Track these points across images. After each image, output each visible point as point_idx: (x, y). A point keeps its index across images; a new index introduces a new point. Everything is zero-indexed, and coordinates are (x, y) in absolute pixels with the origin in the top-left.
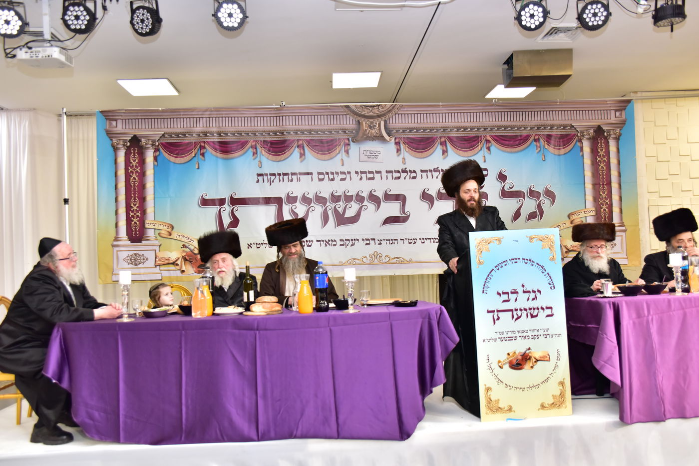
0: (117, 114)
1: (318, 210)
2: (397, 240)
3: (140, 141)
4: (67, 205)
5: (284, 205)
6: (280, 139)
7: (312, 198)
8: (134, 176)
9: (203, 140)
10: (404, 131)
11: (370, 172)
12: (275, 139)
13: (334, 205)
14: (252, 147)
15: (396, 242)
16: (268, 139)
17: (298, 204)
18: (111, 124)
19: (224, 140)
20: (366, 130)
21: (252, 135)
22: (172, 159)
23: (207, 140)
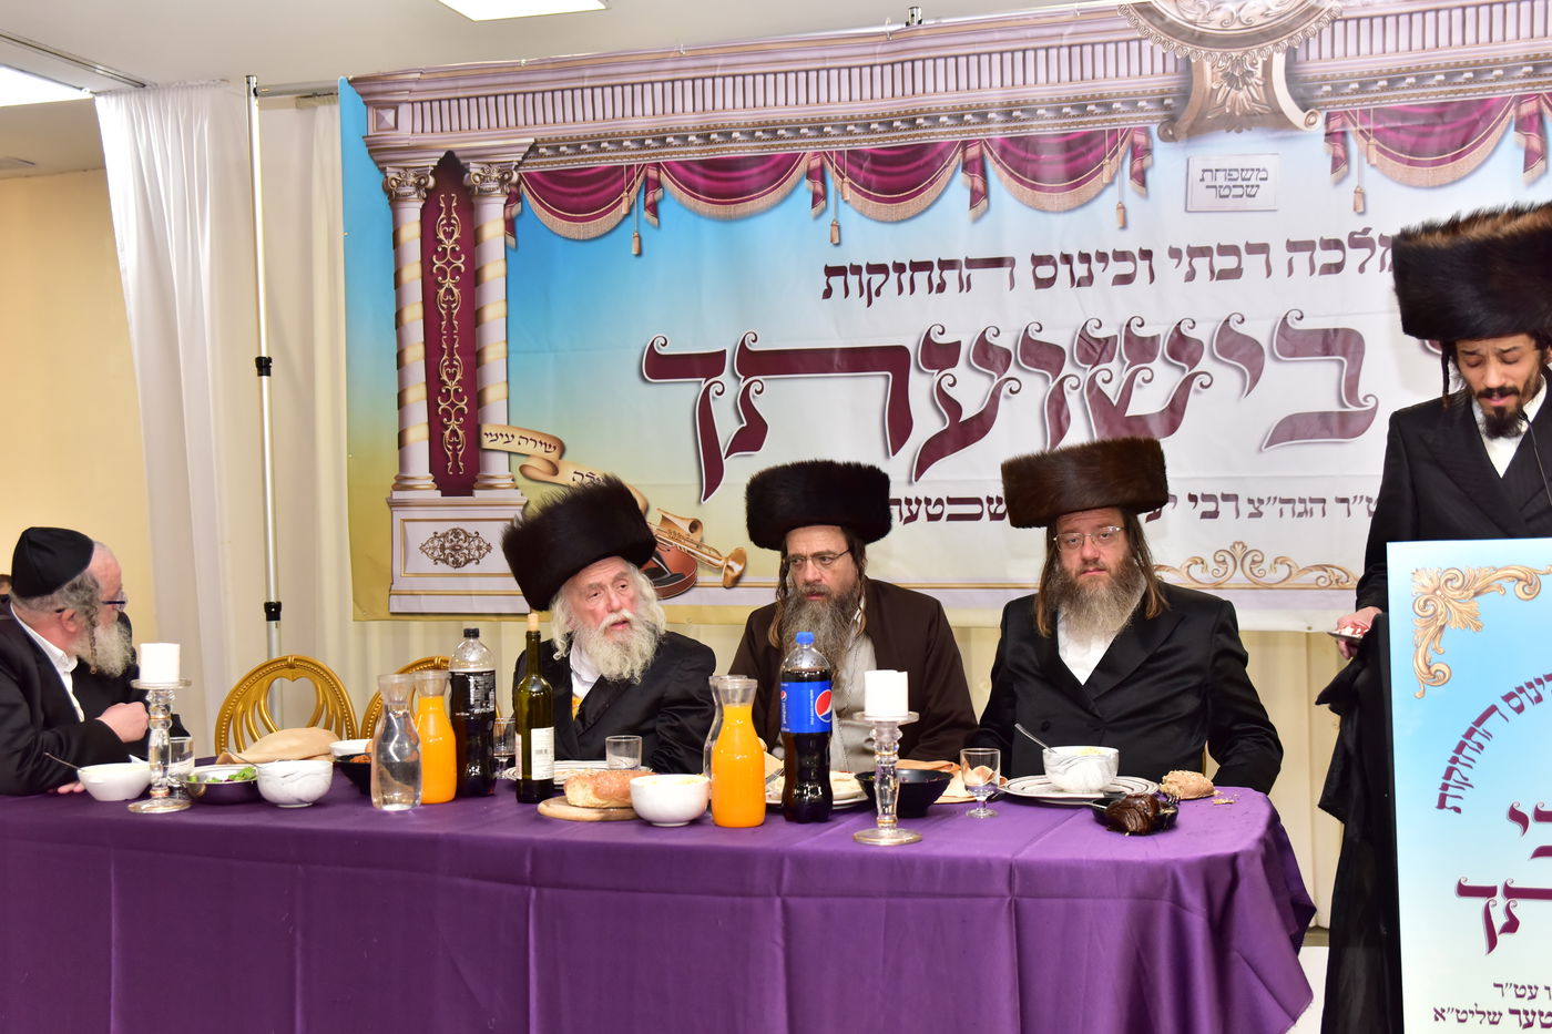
0: (397, 87)
1: (1033, 388)
2: (1323, 501)
3: (464, 170)
4: (265, 378)
5: (913, 373)
6: (903, 143)
7: (1010, 347)
8: (449, 283)
9: (654, 160)
10: (1364, 86)
11: (1225, 250)
12: (888, 144)
13: (1090, 374)
14: (810, 174)
15: (1317, 507)
16: (866, 145)
17: (960, 370)
18: (380, 119)
19: (718, 155)
20: (1214, 93)
21: (811, 133)
22: (563, 226)
23: (668, 159)
